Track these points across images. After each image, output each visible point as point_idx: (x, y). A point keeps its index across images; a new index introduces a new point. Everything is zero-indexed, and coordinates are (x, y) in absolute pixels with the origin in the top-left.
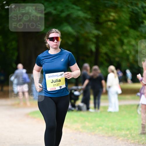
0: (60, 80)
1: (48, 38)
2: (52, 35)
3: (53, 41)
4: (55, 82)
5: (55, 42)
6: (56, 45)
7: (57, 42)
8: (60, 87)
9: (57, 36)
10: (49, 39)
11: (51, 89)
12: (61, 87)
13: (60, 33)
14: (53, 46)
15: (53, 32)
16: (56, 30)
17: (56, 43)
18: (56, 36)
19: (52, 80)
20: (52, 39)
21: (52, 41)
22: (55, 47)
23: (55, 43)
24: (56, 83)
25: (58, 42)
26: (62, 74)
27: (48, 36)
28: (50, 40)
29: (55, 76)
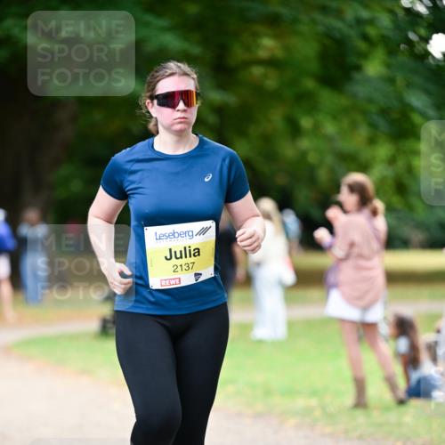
0: (199, 252)
1: (152, 98)
2: (165, 86)
3: (174, 106)
4: (181, 257)
5: (178, 108)
6: (184, 120)
7: (185, 111)
8: (196, 275)
9: (187, 89)
10: (155, 101)
11: (164, 283)
12: (198, 275)
13: (195, 76)
14: (173, 125)
15: (169, 72)
16: (179, 67)
17: (183, 115)
18: (182, 87)
19: (170, 250)
20: (168, 100)
21: (169, 106)
22: (178, 127)
23: (179, 115)
24: (183, 261)
25: (189, 110)
26: (207, 229)
27: (154, 89)
28: (161, 104)
29: (180, 235)
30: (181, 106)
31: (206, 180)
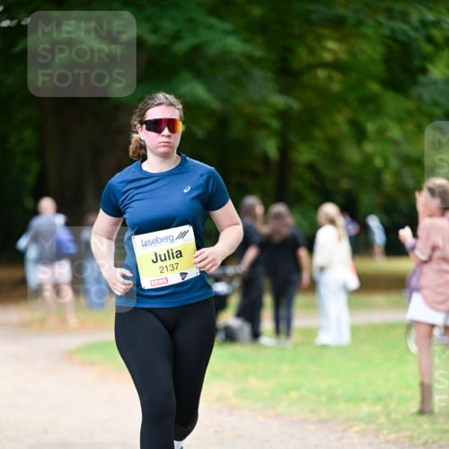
3: (159, 131)
6: (168, 144)
7: (169, 136)
8: (182, 274)
11: (153, 283)
19: (156, 254)
21: (155, 131)
22: (162, 150)
28: (148, 129)
29: (162, 240)
30: (166, 131)
31: (185, 191)
